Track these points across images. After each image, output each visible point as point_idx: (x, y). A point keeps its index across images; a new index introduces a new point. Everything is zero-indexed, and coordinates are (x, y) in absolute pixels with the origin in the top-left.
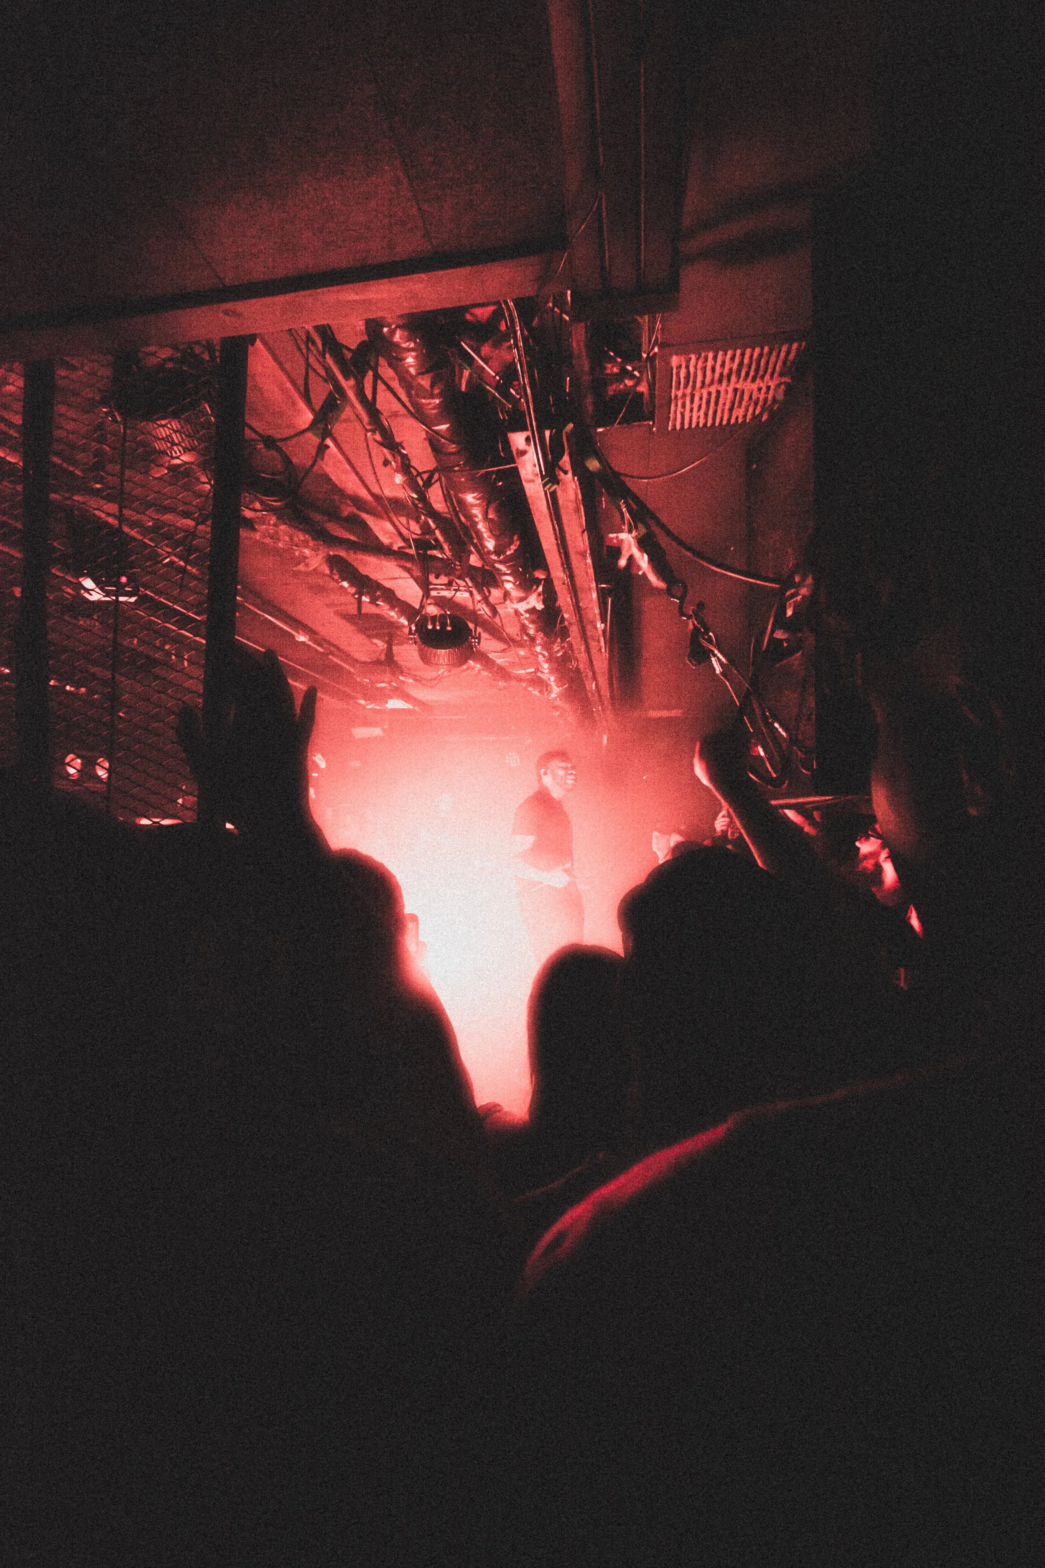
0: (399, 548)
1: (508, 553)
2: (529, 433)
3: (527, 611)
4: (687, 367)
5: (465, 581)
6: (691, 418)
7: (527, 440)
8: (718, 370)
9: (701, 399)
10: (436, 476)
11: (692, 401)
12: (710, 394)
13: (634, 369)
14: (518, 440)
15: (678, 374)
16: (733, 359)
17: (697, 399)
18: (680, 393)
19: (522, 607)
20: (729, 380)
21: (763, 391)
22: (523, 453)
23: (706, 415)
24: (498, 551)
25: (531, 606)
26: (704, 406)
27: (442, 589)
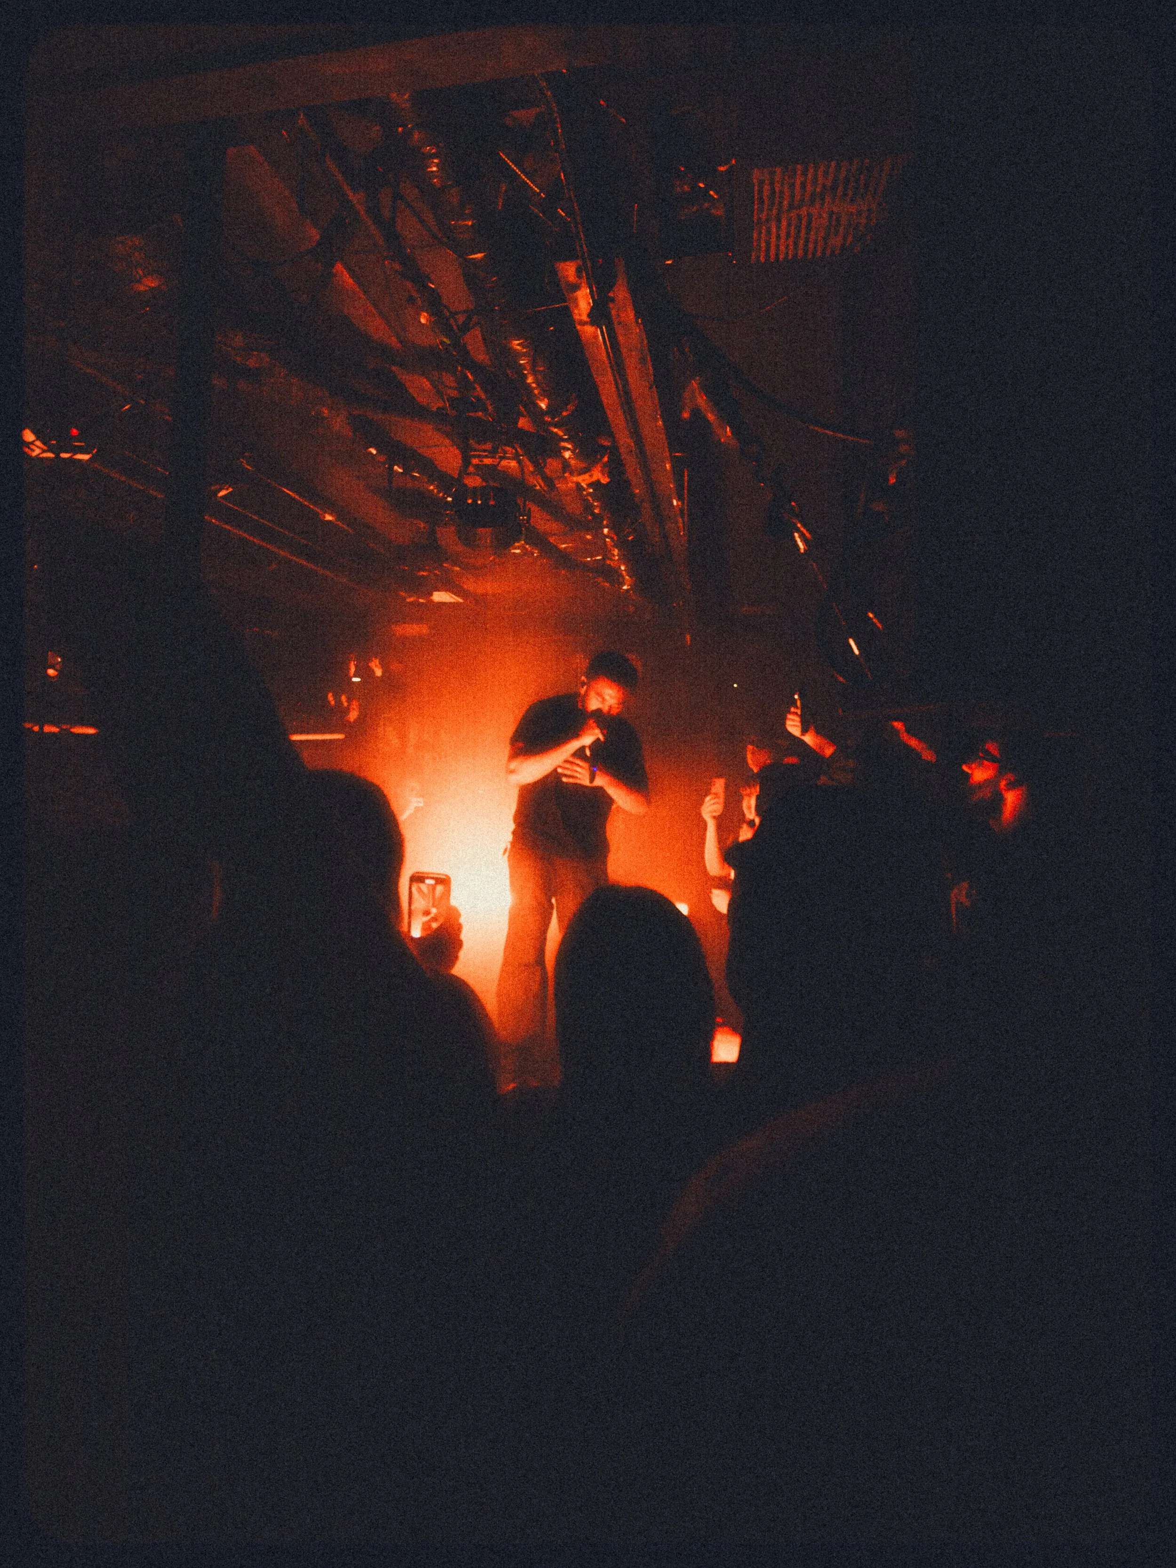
0: (438, 408)
1: (564, 414)
2: (580, 262)
3: (590, 485)
4: (772, 184)
5: (513, 448)
6: (778, 246)
7: (579, 270)
8: (809, 188)
9: (789, 225)
10: (475, 319)
11: (778, 227)
12: (799, 218)
13: (708, 187)
14: (569, 270)
15: (761, 192)
16: (826, 173)
17: (784, 223)
18: (764, 216)
19: (584, 480)
20: (823, 199)
21: (865, 215)
22: (576, 287)
23: (796, 244)
24: (552, 410)
25: (595, 478)
26: (793, 231)
27: (486, 457)
